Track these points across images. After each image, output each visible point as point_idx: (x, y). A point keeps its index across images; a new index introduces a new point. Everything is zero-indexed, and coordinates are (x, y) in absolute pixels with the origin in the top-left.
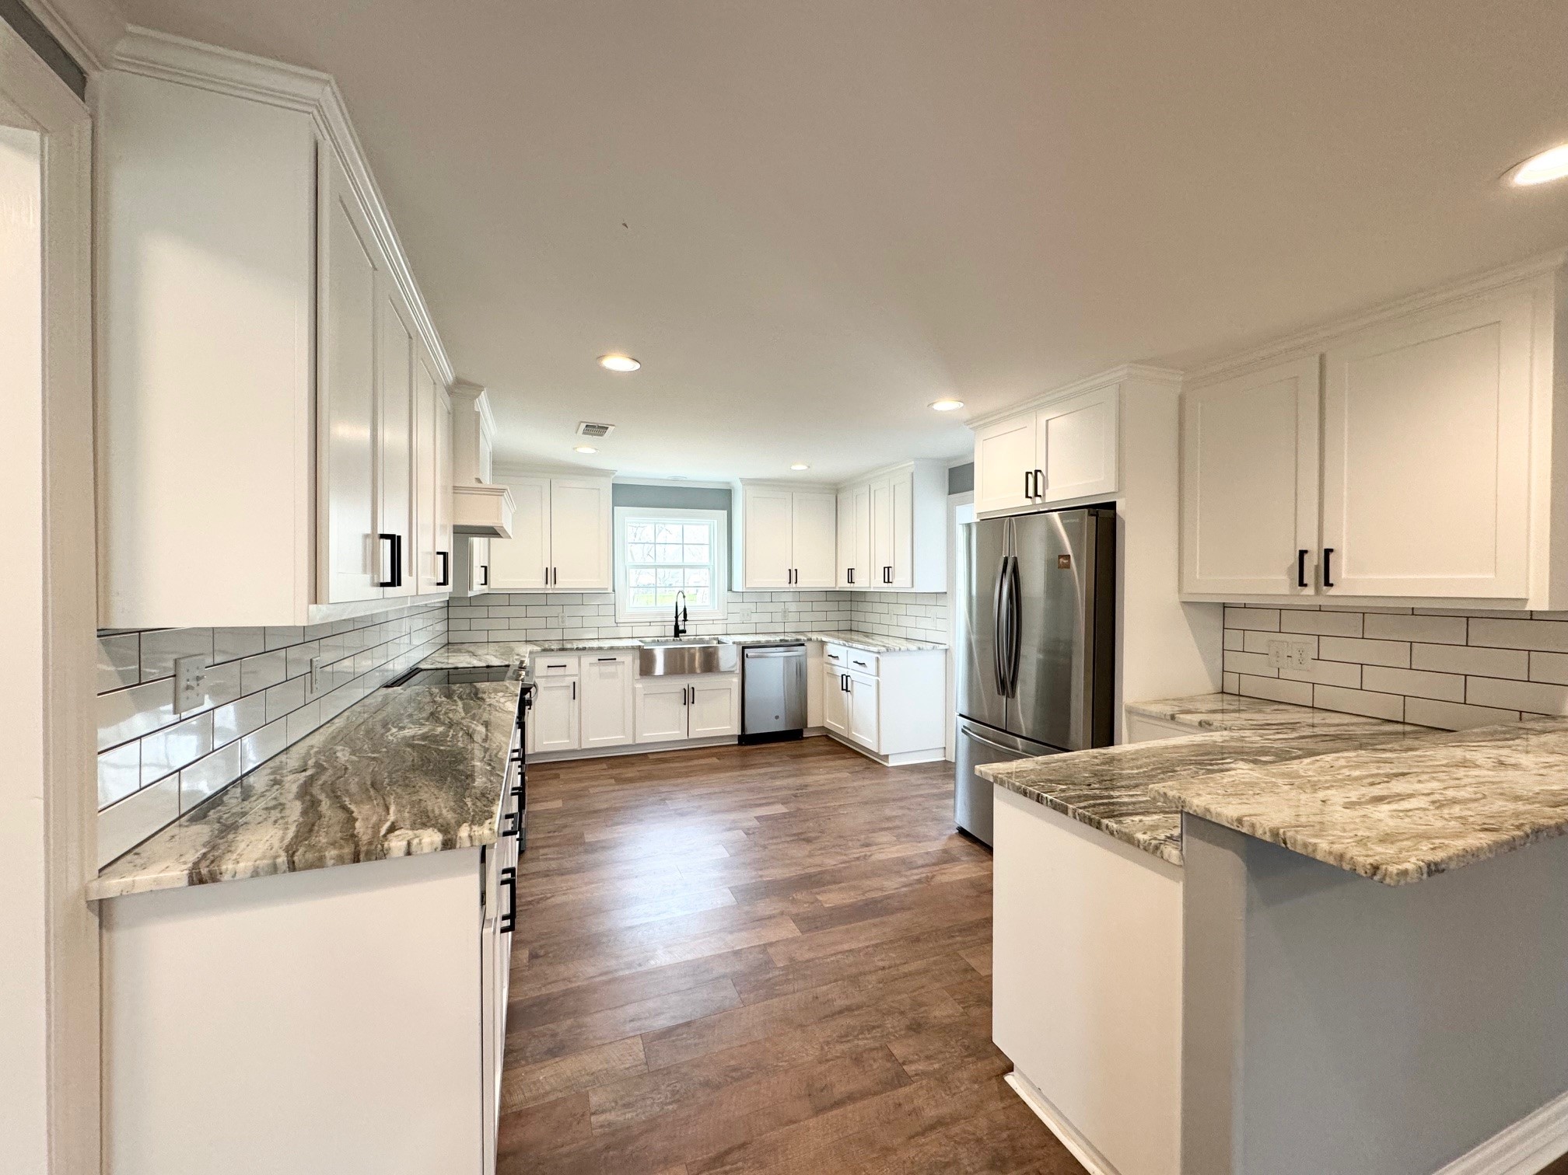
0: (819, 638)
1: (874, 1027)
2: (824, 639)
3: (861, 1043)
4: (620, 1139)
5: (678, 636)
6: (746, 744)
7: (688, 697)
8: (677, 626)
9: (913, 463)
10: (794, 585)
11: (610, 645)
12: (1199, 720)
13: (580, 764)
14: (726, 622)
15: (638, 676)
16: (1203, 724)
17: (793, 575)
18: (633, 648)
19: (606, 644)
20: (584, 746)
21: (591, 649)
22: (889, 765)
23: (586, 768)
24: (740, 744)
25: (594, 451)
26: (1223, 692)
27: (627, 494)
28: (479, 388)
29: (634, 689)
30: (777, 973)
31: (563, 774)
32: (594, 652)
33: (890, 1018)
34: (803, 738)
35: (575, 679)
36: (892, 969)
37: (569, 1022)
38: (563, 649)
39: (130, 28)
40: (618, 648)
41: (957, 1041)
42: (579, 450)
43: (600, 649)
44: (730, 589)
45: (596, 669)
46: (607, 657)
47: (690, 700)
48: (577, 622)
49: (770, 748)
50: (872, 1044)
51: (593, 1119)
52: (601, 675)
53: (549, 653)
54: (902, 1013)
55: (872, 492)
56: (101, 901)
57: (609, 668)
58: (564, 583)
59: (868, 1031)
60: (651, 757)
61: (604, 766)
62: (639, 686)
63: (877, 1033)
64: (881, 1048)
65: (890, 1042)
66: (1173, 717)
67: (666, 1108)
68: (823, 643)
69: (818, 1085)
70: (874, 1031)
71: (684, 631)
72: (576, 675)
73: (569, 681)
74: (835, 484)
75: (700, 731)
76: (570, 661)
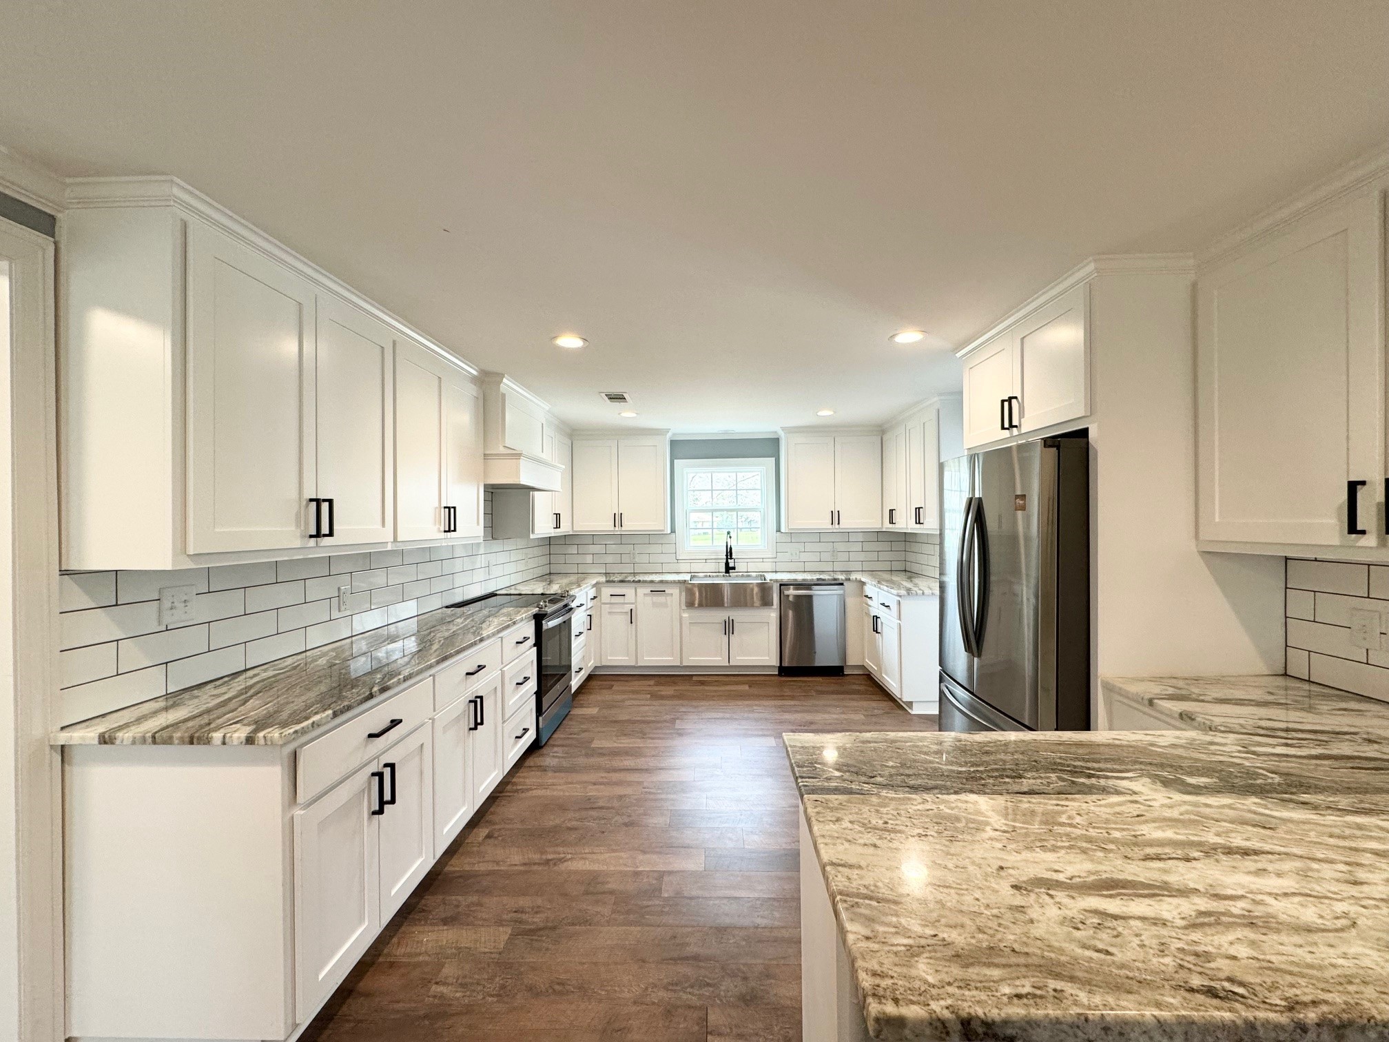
0: (858, 578)
1: (708, 985)
2: (863, 580)
3: (685, 997)
4: (441, 1013)
5: (729, 573)
6: (785, 676)
7: (729, 628)
8: (727, 564)
9: (936, 399)
10: (837, 526)
11: (660, 579)
12: (1180, 711)
13: (635, 678)
14: (775, 560)
15: (684, 607)
16: (1184, 716)
17: (835, 517)
18: (679, 582)
19: (656, 578)
20: (640, 664)
21: (645, 582)
22: (913, 713)
23: (636, 683)
24: (780, 675)
25: (634, 415)
26: (1285, 675)
27: (682, 448)
28: (502, 376)
29: (681, 618)
30: (657, 902)
31: (617, 686)
32: (646, 585)
33: (730, 980)
34: (844, 675)
35: (632, 606)
36: (765, 930)
37: (475, 898)
38: (622, 581)
39: (68, 180)
40: (667, 582)
41: (782, 1028)
42: (623, 415)
43: (652, 582)
44: (779, 530)
45: (649, 599)
46: (658, 590)
47: (731, 632)
48: (645, 558)
49: (805, 682)
50: (695, 1001)
51: (434, 987)
52: (654, 604)
53: (612, 584)
54: (745, 979)
55: (907, 431)
56: (63, 746)
57: (659, 599)
58: (629, 525)
59: (700, 987)
60: (694, 678)
61: (652, 682)
62: (685, 615)
63: (707, 992)
64: (700, 1008)
65: (712, 1006)
66: (1151, 702)
67: (487, 998)
68: (863, 584)
69: (616, 1026)
70: (706, 989)
71: (734, 568)
72: (632, 603)
73: (627, 608)
74: (880, 426)
75: (740, 659)
76: (628, 591)
